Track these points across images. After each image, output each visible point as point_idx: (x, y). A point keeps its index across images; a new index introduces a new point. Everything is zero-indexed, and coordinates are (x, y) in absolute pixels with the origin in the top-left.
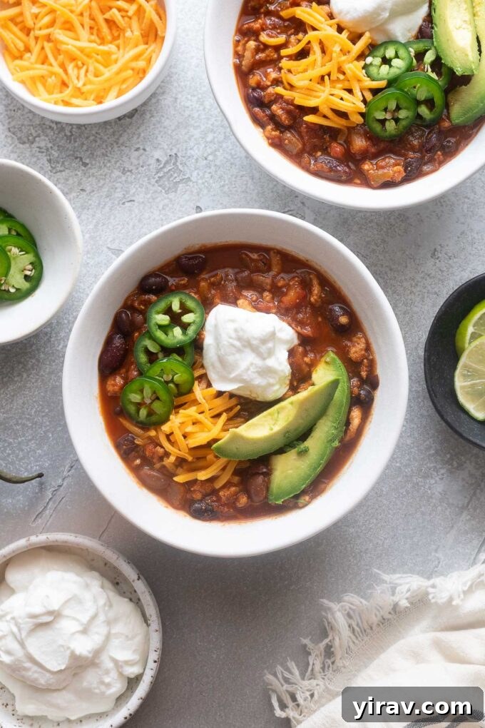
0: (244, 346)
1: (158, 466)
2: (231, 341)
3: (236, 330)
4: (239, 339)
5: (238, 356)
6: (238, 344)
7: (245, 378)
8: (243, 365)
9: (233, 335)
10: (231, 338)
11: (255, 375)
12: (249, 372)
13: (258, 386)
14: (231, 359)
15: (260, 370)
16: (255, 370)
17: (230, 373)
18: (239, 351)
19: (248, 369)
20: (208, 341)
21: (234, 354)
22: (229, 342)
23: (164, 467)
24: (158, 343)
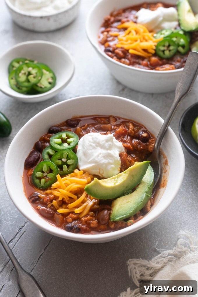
0: (97, 146)
1: (49, 206)
2: (90, 143)
3: (93, 139)
4: (94, 142)
5: (93, 150)
6: (94, 145)
7: (97, 160)
8: (96, 154)
9: (92, 141)
10: (90, 142)
11: (102, 158)
12: (99, 157)
13: (103, 164)
14: (90, 151)
15: (104, 155)
16: (102, 156)
17: (89, 159)
18: (94, 148)
19: (98, 156)
20: (79, 148)
21: (91, 150)
22: (89, 144)
23: (53, 205)
24: (55, 151)
